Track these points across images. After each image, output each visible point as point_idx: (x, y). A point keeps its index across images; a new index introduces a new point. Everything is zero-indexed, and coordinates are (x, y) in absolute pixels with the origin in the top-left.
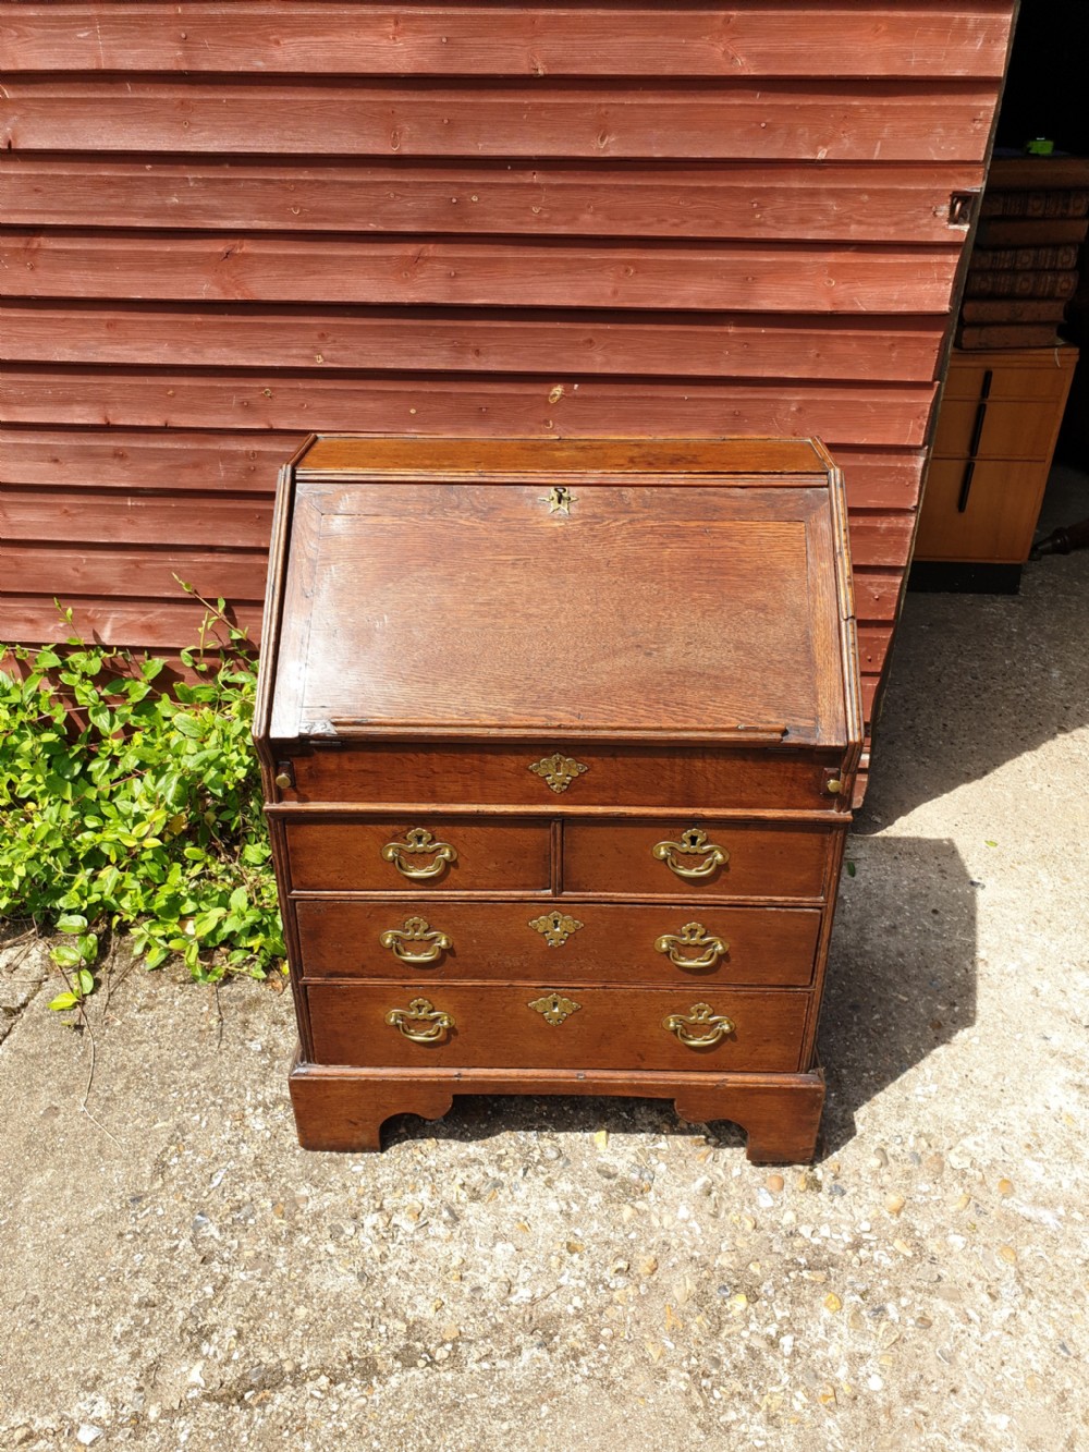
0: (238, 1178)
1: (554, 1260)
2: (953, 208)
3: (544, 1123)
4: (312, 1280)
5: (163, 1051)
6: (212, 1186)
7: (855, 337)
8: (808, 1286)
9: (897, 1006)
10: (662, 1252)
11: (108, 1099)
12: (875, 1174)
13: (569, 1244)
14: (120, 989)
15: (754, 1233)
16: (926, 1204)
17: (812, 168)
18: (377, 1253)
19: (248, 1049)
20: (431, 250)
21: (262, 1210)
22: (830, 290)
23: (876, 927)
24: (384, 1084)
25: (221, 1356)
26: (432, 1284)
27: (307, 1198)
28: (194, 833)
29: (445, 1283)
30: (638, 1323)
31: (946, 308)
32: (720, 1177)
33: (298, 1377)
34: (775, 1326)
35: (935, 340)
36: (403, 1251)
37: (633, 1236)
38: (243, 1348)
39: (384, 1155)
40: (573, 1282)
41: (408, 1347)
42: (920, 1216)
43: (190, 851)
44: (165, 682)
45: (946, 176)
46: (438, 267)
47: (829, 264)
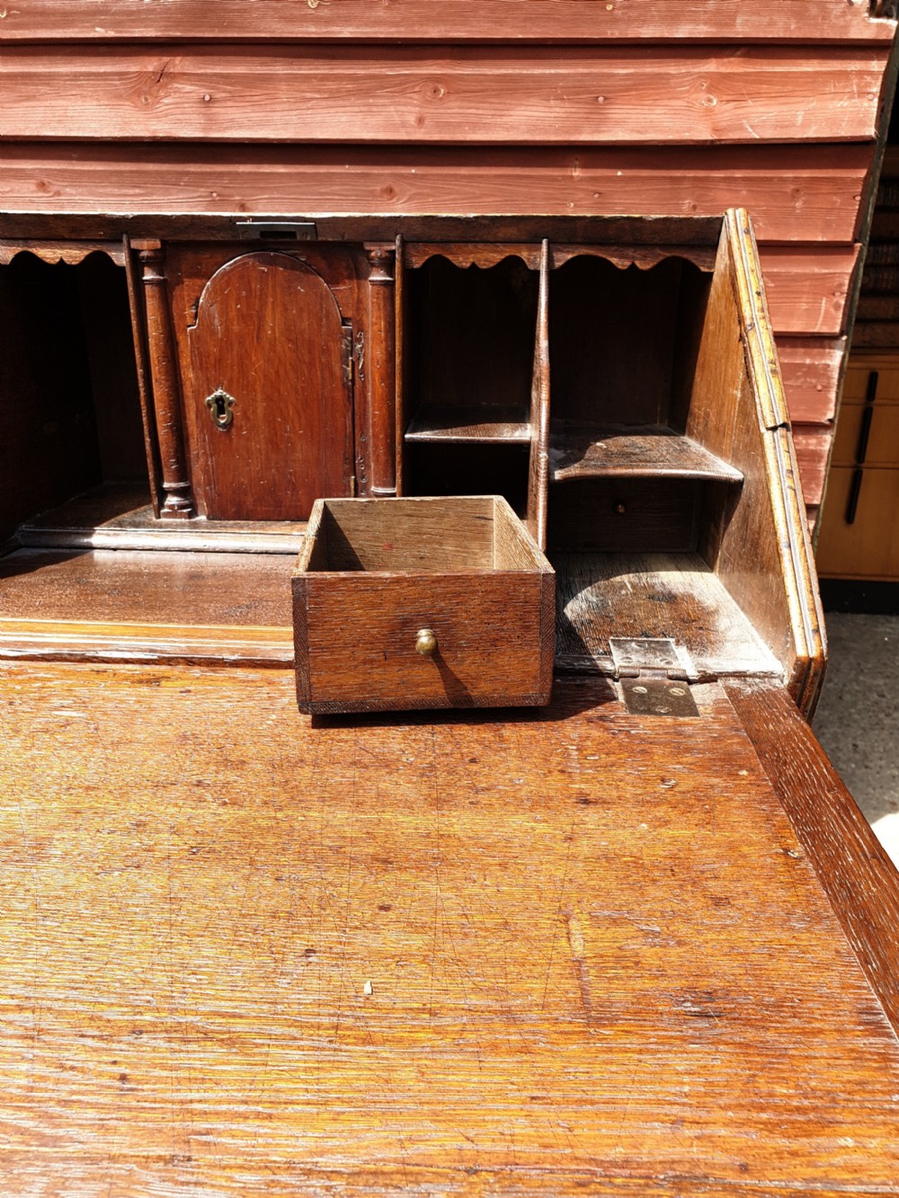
20: (180, 64)
22: (709, 112)
31: (871, 131)
46: (188, 88)
47: (708, 75)
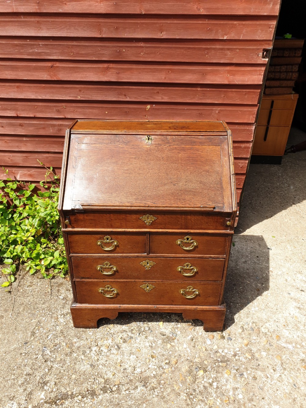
0: (56, 336)
1: (147, 360)
2: (263, 53)
3: (145, 320)
4: (77, 367)
5: (34, 299)
6: (48, 339)
7: (235, 91)
8: (221, 368)
9: (247, 285)
10: (179, 358)
11: (18, 313)
12: (240, 334)
13: (152, 355)
14: (22, 280)
15: (206, 352)
16: (255, 343)
17: (223, 42)
18: (96, 359)
19: (59, 298)
20: (111, 65)
21: (63, 346)
22: (227, 78)
23: (241, 261)
24: (98, 309)
25: (50, 390)
26: (112, 367)
27: (76, 342)
28: (44, 235)
29: (116, 367)
30: (172, 379)
31: (261, 83)
32: (196, 335)
33: (72, 396)
34: (211, 379)
35: (258, 92)
36: (104, 358)
37: (170, 353)
38: (56, 388)
39: (98, 329)
40: (153, 367)
41: (105, 387)
42: (253, 346)
43: (43, 240)
44: (35, 191)
45: (261, 44)
46: (114, 70)
47: (227, 70)
